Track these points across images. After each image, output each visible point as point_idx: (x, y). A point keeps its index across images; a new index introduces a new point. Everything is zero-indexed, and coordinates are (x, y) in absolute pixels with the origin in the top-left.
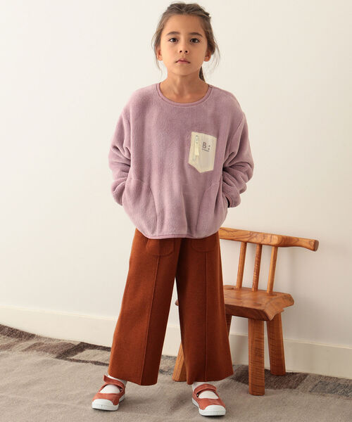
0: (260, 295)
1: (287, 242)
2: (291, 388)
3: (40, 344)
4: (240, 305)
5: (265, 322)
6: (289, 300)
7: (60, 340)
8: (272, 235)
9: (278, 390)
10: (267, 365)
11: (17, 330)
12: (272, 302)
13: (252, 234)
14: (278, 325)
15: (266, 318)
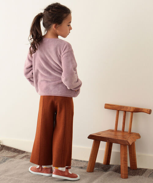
0: (125, 134)
1: (137, 110)
2: (140, 175)
3: (28, 156)
4: (117, 138)
5: (128, 146)
6: (138, 136)
8: (130, 107)
9: (134, 176)
10: (129, 165)
11: (17, 149)
12: (131, 137)
13: (121, 107)
14: (134, 147)
15: (128, 144)
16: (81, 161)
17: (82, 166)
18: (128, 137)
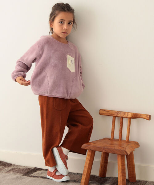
0: (123, 143)
1: (136, 116)
3: (15, 169)
4: (113, 148)
5: (126, 156)
6: (137, 144)
7: (24, 167)
8: (128, 113)
10: (127, 177)
11: (3, 162)
12: (129, 146)
13: (118, 112)
14: (132, 157)
15: (126, 154)
16: (74, 173)
17: (75, 180)
18: (126, 147)
